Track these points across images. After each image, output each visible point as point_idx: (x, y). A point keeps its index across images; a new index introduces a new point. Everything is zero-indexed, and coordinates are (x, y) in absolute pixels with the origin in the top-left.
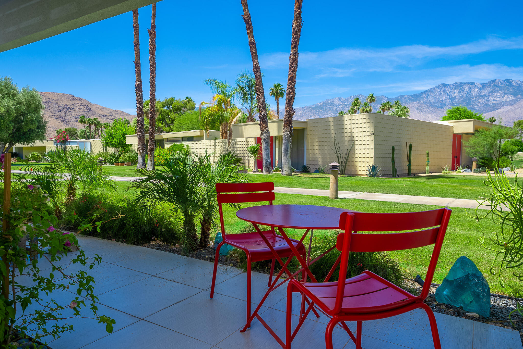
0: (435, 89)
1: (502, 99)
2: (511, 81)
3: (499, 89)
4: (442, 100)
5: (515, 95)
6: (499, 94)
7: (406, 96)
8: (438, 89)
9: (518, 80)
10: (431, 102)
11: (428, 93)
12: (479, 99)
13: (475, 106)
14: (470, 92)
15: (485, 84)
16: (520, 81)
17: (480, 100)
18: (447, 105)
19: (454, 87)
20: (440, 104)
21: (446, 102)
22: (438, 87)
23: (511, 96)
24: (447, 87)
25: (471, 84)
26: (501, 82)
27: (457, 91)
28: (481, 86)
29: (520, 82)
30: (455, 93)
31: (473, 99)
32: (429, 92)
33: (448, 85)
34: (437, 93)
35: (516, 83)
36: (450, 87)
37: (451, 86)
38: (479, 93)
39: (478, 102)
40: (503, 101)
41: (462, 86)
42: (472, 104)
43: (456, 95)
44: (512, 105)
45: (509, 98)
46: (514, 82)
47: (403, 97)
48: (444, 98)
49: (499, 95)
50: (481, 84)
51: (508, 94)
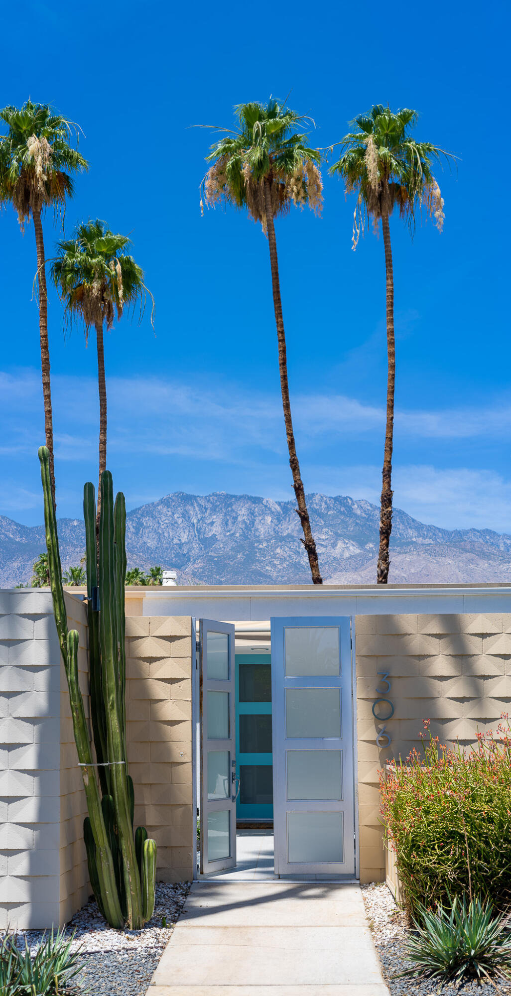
0: (159, 508)
1: (332, 550)
2: (350, 502)
3: (323, 522)
4: (178, 542)
5: (361, 544)
6: (324, 537)
7: (75, 523)
8: (168, 507)
9: (366, 502)
10: (148, 548)
11: (139, 519)
12: (277, 547)
13: (267, 568)
14: (253, 523)
15: (288, 503)
16: (371, 505)
17: (278, 550)
18: (195, 560)
19: (209, 506)
20: (173, 556)
21: (189, 550)
22: (166, 502)
23: (353, 545)
24: (192, 504)
25: (254, 503)
26: (326, 503)
27: (218, 519)
28: (279, 509)
29: (369, 508)
30: (212, 523)
31: (261, 546)
32: (142, 515)
33: (195, 497)
34: (165, 520)
35: (362, 507)
36: (200, 505)
37: (203, 502)
38: (274, 529)
39: (275, 556)
40: (334, 558)
41: (231, 505)
42: (260, 562)
43: (217, 530)
44: (356, 569)
45: (347, 548)
46: (356, 506)
47: (66, 524)
48: (186, 537)
49: (324, 540)
50: (279, 504)
51: (346, 538)
